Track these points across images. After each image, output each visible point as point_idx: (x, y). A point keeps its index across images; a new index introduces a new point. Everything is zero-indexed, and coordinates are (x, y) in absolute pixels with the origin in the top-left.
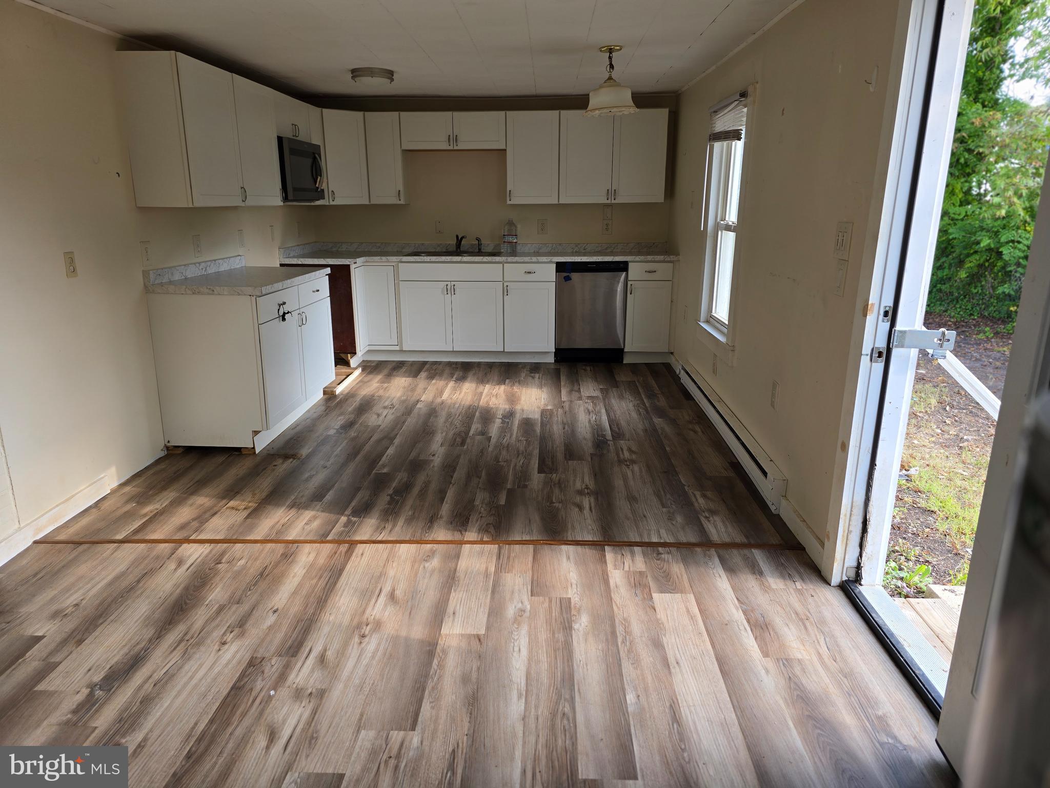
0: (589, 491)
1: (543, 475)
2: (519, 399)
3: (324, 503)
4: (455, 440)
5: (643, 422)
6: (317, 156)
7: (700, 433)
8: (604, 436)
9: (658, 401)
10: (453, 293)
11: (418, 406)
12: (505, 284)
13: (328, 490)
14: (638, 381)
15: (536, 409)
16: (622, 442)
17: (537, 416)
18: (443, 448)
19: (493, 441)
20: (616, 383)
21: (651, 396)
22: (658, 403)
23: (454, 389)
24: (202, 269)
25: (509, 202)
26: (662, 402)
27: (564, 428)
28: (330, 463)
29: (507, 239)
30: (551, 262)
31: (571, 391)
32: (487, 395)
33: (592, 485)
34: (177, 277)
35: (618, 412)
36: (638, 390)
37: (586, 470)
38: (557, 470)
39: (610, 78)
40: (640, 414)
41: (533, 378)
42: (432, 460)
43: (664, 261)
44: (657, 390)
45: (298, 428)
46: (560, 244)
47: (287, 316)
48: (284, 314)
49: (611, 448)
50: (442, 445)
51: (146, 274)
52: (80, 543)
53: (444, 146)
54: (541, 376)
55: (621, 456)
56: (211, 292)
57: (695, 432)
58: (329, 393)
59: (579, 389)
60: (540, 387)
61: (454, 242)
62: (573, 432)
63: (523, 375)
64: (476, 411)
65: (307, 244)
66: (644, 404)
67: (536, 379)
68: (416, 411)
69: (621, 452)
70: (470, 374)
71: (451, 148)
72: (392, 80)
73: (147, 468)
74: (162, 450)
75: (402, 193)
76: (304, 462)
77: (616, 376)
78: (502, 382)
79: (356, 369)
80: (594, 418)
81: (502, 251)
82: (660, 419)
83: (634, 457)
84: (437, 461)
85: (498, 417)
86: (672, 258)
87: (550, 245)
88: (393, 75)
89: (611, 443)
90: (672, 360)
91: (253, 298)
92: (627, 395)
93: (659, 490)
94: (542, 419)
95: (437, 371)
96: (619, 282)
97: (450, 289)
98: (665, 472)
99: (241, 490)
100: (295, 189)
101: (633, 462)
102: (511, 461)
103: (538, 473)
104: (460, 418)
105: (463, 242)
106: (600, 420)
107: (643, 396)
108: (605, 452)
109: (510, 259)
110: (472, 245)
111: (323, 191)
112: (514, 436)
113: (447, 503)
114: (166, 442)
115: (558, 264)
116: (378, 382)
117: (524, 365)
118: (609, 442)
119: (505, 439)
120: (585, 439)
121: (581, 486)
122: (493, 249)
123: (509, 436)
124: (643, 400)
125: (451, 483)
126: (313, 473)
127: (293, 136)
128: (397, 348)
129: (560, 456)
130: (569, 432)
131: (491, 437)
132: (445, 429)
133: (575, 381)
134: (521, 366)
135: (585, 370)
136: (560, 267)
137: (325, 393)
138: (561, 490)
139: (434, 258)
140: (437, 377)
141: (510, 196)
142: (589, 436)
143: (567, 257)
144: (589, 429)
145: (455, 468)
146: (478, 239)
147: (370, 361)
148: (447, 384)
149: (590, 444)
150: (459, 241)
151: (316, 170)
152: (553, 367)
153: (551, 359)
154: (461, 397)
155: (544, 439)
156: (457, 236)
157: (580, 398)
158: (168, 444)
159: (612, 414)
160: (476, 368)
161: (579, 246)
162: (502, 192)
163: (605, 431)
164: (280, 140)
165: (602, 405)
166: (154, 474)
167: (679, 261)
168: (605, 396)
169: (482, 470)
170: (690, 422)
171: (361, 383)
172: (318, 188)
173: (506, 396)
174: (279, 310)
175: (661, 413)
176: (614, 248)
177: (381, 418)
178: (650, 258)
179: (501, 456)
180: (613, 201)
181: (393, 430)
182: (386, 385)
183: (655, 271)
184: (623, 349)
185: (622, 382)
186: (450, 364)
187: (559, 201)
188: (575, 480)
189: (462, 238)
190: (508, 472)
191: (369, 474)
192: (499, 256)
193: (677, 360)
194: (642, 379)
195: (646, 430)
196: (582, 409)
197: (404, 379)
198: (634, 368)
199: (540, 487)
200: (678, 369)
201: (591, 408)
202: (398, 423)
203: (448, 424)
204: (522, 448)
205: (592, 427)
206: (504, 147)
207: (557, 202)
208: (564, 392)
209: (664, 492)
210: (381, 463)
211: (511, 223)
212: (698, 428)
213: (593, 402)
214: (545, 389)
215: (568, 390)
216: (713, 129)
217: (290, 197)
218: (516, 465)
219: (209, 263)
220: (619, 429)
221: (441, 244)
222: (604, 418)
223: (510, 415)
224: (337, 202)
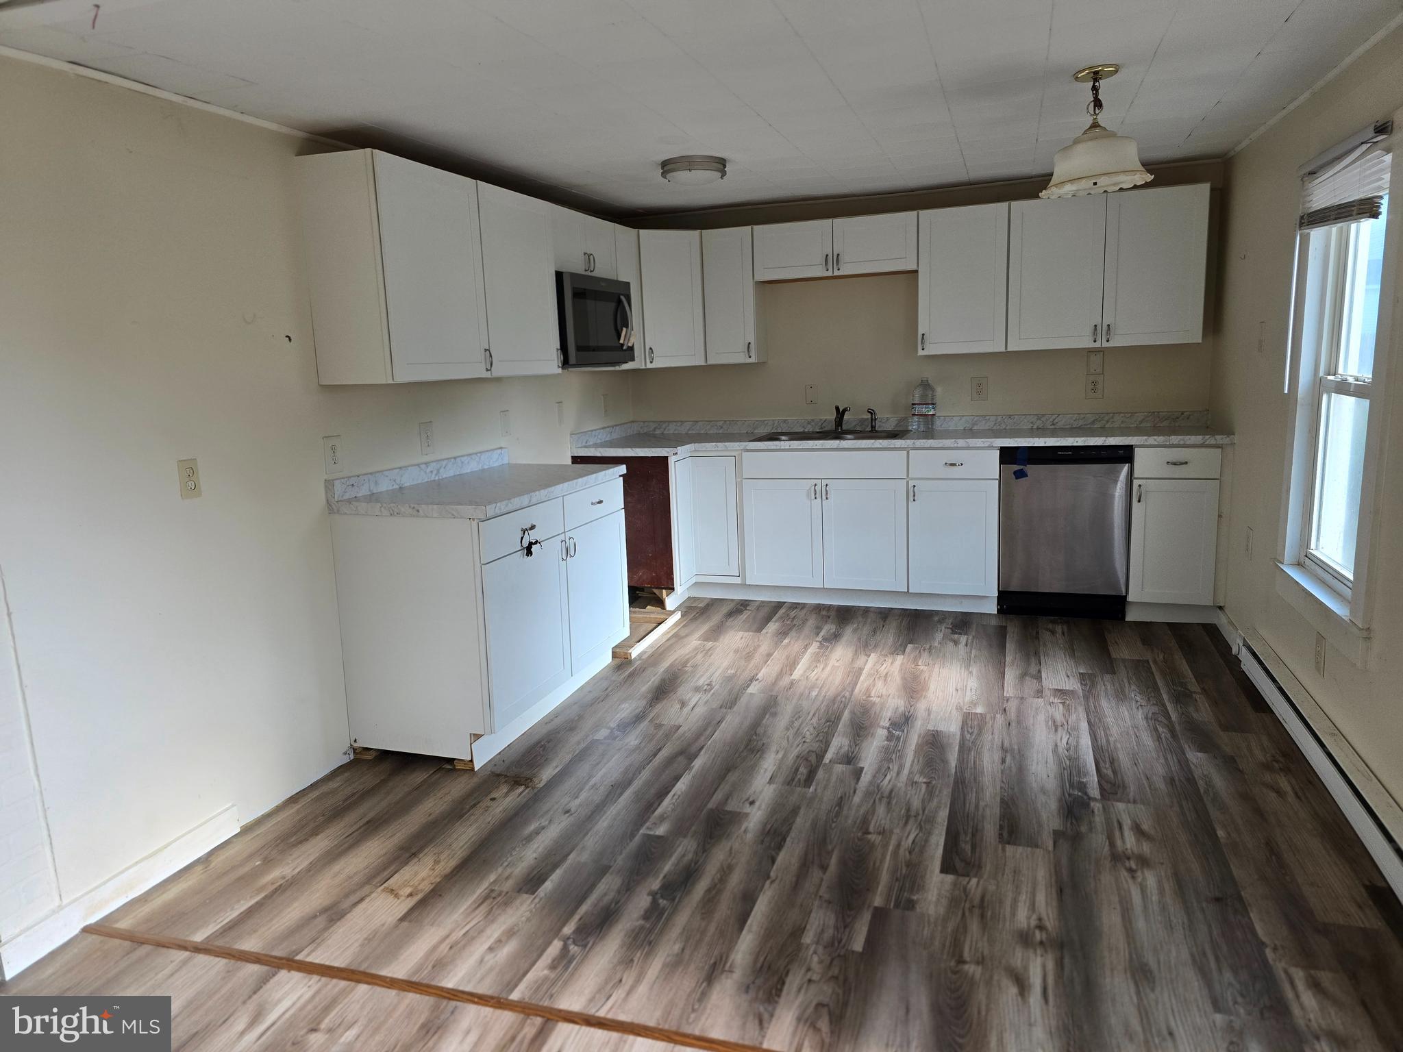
0: (1044, 936)
1: (950, 878)
2: (925, 688)
3: (537, 900)
4: (797, 770)
5: (1166, 759)
6: (622, 298)
7: (1291, 797)
8: (1082, 787)
9: (1197, 711)
10: (824, 497)
11: (751, 690)
12: (911, 483)
13: (555, 866)
14: (1155, 662)
15: (954, 712)
16: (1121, 806)
17: (952, 727)
18: (773, 787)
19: (866, 778)
20: (1111, 663)
21: (1182, 697)
22: (1195, 715)
23: (816, 659)
24: (432, 472)
25: (921, 353)
26: (1204, 713)
27: (1003, 761)
28: (577, 802)
29: (917, 410)
30: (991, 447)
31: (1024, 675)
32: (869, 675)
33: (1051, 923)
34: (384, 486)
35: (1115, 731)
36: (1156, 683)
37: (1042, 874)
38: (980, 867)
39: (1095, 125)
40: (1159, 738)
41: (956, 643)
42: (747, 815)
43: (1203, 446)
44: (1194, 686)
45: (557, 721)
46: (1010, 416)
47: (534, 548)
48: (531, 544)
49: (1097, 819)
50: (771, 780)
51: (329, 484)
52: (142, 943)
53: (819, 272)
54: (970, 641)
55: (1119, 843)
56: (415, 513)
57: (1279, 793)
58: (620, 656)
59: (1040, 671)
60: (967, 664)
61: (832, 416)
62: (1021, 769)
63: (939, 636)
64: (845, 707)
65: (616, 426)
66: (1168, 716)
67: (962, 646)
68: (743, 700)
69: (1117, 833)
70: (848, 631)
71: (830, 274)
72: (724, 174)
73: (313, 786)
74: (345, 753)
75: (753, 346)
76: (538, 797)
77: (1111, 649)
78: (900, 649)
79: (672, 613)
80: (1064, 741)
81: (910, 428)
82: (1199, 754)
83: (1146, 848)
84: (755, 817)
85: (882, 723)
86: (1220, 439)
87: (993, 418)
88: (725, 166)
89: (1096, 806)
90: (1221, 621)
91: (474, 524)
92: (1133, 692)
93: (1204, 954)
94: (962, 735)
95: (794, 622)
96: (1116, 481)
97: (821, 492)
98: (1217, 900)
99: (421, 849)
100: (579, 349)
101: (1144, 862)
102: (891, 832)
103: (942, 871)
104: (815, 721)
105: (846, 417)
106: (1077, 747)
107: (1165, 696)
108: (1084, 829)
109: (920, 443)
110: (862, 421)
111: (631, 349)
112: (906, 772)
113: (750, 931)
114: (353, 739)
115: (1003, 450)
116: (699, 639)
117: (943, 616)
118: (1092, 804)
119: (888, 778)
120: (1043, 791)
121: (1029, 918)
122: (896, 426)
123: (896, 769)
124: (1164, 705)
125: (768, 877)
126: (544, 822)
127: (586, 270)
128: (738, 581)
129: (990, 830)
130: (1014, 770)
131: (862, 769)
132: (785, 743)
133: (1032, 651)
134: (936, 618)
135: (1053, 632)
136: (1007, 455)
137: (614, 655)
138: (984, 926)
139: (796, 444)
140: (793, 633)
141: (922, 343)
142: (1051, 784)
143: (1019, 440)
144: (1052, 768)
145: (784, 839)
146: (871, 412)
147: (699, 599)
148: (806, 648)
149: (1053, 805)
150: (840, 414)
151: (621, 319)
152: (994, 622)
153: (992, 608)
154: (824, 675)
155: (962, 785)
156: (837, 408)
157: (1039, 693)
158: (355, 745)
159: (1101, 734)
160: (860, 619)
161: (1043, 419)
162: (911, 335)
163: (1086, 774)
164: (559, 276)
165: (1081, 710)
166: (317, 799)
167: (1233, 444)
168: (1090, 691)
169: (833, 850)
170: (1267, 767)
171: (676, 638)
172: (622, 345)
173: (904, 679)
174: (522, 538)
175: (1205, 742)
176: (1108, 422)
177: (686, 710)
178: (1175, 439)
179: (875, 818)
180: (1105, 344)
181: (698, 736)
182: (710, 644)
183: (1186, 463)
184: (1125, 597)
185: (1124, 661)
186: (818, 608)
187: (1006, 348)
188: (1015, 901)
189: (845, 410)
190: (882, 861)
191: (632, 836)
192: (901, 438)
193: (1231, 623)
194: (1161, 657)
195: (1171, 781)
196: (1041, 717)
197: (741, 633)
198: (1146, 631)
199: (942, 910)
200: (1236, 645)
201: (1059, 717)
202: (711, 723)
203: (791, 733)
204: (916, 803)
205: (1060, 763)
206: (914, 267)
207: (1003, 349)
208: (1011, 675)
209: (1217, 959)
210: (659, 811)
211: (926, 386)
212: (1284, 783)
213: (1063, 703)
214: (975, 669)
215: (1018, 672)
216: (1308, 205)
217: (572, 360)
218: (898, 846)
219: (444, 463)
220: (1114, 772)
221: (813, 420)
222: (1086, 742)
223: (903, 722)
224: (659, 363)
